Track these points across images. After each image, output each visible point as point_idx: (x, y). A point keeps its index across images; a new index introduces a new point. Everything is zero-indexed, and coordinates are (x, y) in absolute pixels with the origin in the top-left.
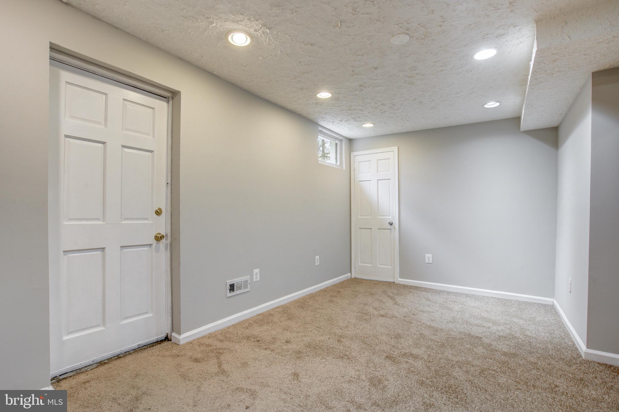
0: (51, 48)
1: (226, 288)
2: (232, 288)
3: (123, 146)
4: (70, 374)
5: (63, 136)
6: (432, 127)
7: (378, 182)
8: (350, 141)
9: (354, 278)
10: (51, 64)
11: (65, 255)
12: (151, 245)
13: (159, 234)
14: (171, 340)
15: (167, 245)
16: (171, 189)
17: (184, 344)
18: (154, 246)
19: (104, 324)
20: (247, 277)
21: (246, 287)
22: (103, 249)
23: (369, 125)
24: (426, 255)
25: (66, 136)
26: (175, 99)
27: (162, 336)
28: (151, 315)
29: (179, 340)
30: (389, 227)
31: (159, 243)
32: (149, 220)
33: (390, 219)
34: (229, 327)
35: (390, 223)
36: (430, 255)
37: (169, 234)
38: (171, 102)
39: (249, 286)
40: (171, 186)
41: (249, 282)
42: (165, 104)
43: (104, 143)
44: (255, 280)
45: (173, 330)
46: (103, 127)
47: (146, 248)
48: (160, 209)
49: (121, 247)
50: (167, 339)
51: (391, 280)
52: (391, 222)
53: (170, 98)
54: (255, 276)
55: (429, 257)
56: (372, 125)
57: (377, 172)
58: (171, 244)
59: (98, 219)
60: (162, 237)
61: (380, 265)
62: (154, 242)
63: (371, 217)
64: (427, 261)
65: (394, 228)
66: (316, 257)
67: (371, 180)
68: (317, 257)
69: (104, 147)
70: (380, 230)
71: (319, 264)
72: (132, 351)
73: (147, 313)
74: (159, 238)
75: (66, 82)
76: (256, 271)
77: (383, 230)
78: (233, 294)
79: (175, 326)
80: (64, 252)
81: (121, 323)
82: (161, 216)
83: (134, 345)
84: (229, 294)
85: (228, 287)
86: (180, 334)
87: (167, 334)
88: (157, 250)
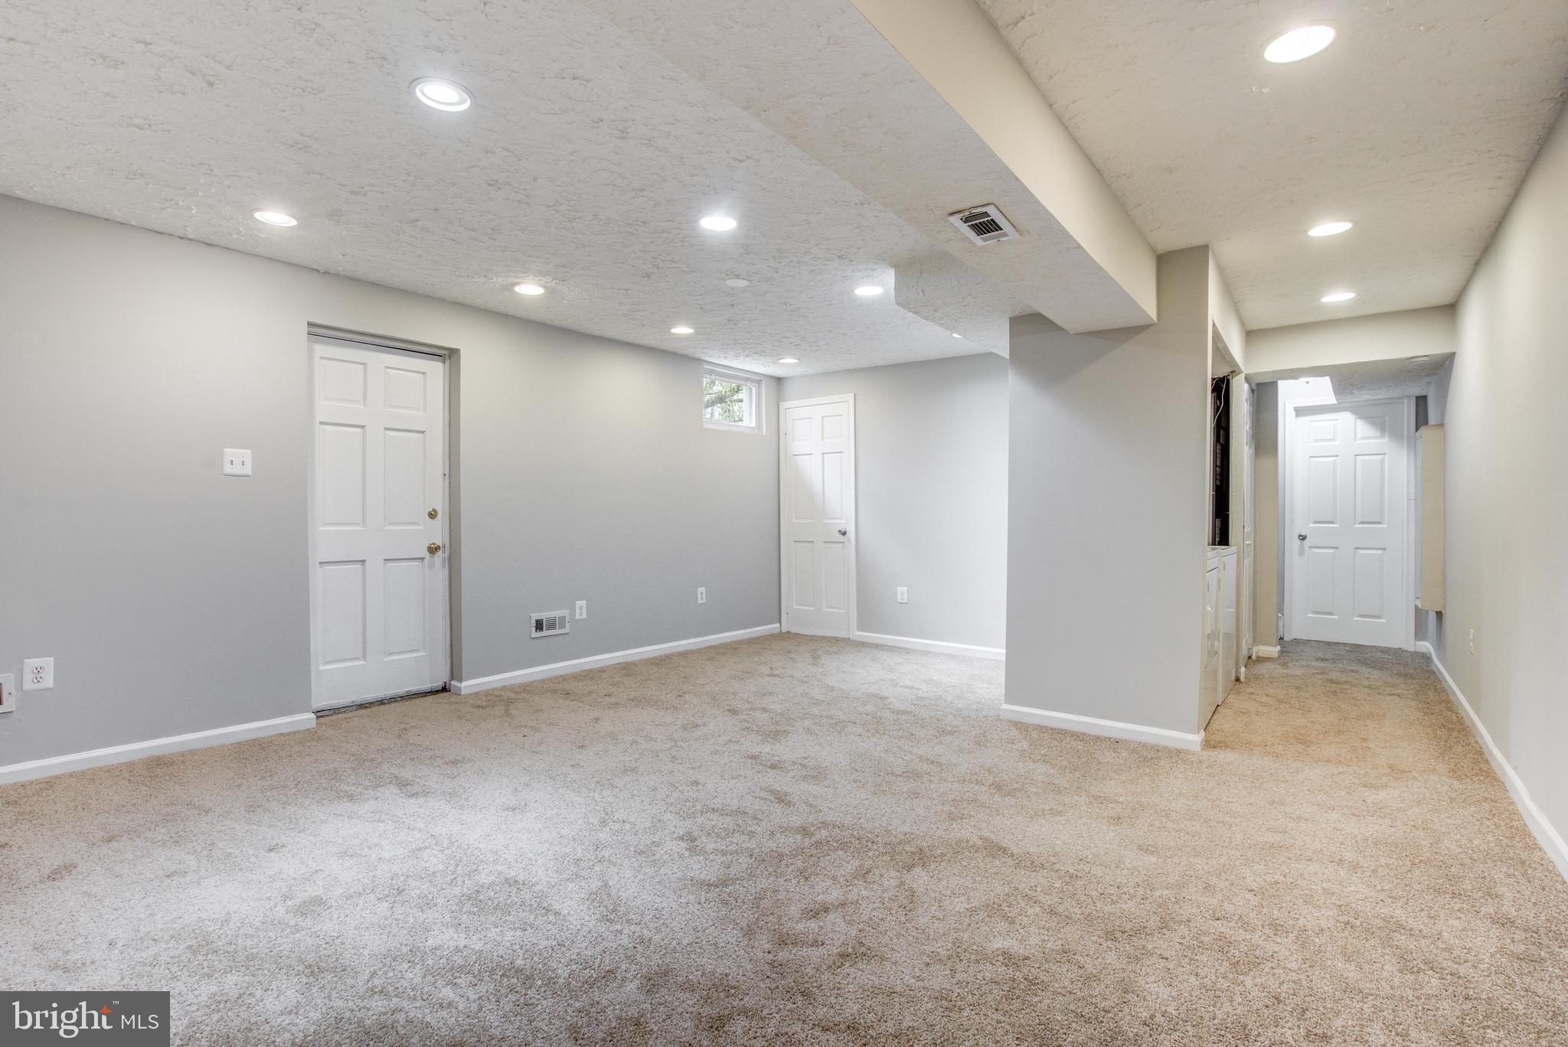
0: (308, 324)
1: (530, 624)
2: (539, 626)
3: (386, 429)
4: (327, 713)
5: (318, 424)
6: (902, 361)
7: (823, 458)
8: (779, 380)
9: (785, 633)
10: (309, 340)
11: (321, 567)
12: (422, 559)
13: (434, 544)
14: (450, 691)
15: (444, 559)
16: (450, 483)
17: (466, 695)
18: (427, 560)
19: (364, 658)
20: (565, 612)
21: (563, 626)
22: (363, 561)
23: (789, 360)
24: (898, 588)
25: (321, 423)
26: (452, 359)
27: (439, 685)
28: (424, 654)
29: (460, 688)
30: (841, 538)
31: (433, 557)
32: (419, 525)
33: (841, 524)
34: (533, 682)
35: (840, 531)
36: (904, 589)
37: (447, 545)
38: (448, 362)
39: (567, 625)
40: (450, 479)
41: (567, 619)
42: (439, 365)
43: (363, 427)
44: (578, 617)
45: (452, 678)
46: (362, 407)
47: (417, 563)
48: (434, 510)
49: (385, 560)
50: (445, 689)
51: (844, 635)
52: (843, 530)
53: (447, 358)
54: (578, 612)
55: (902, 593)
56: (796, 361)
57: (823, 439)
58: (450, 558)
59: (357, 524)
60: (437, 548)
61: (828, 607)
62: (427, 555)
63: (812, 521)
64: (899, 601)
65: (849, 540)
66: (699, 589)
67: (811, 454)
68: (701, 590)
69: (363, 433)
70: (828, 545)
71: (704, 601)
72: (399, 699)
73: (418, 650)
74: (433, 550)
75: (321, 357)
76: (581, 604)
77: (832, 545)
78: (539, 634)
79: (456, 673)
80: (320, 563)
81: (385, 659)
82: (436, 520)
83: (402, 690)
84: (534, 634)
85: (534, 623)
86: (461, 682)
87: (445, 682)
88: (431, 566)
